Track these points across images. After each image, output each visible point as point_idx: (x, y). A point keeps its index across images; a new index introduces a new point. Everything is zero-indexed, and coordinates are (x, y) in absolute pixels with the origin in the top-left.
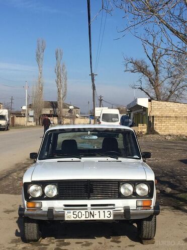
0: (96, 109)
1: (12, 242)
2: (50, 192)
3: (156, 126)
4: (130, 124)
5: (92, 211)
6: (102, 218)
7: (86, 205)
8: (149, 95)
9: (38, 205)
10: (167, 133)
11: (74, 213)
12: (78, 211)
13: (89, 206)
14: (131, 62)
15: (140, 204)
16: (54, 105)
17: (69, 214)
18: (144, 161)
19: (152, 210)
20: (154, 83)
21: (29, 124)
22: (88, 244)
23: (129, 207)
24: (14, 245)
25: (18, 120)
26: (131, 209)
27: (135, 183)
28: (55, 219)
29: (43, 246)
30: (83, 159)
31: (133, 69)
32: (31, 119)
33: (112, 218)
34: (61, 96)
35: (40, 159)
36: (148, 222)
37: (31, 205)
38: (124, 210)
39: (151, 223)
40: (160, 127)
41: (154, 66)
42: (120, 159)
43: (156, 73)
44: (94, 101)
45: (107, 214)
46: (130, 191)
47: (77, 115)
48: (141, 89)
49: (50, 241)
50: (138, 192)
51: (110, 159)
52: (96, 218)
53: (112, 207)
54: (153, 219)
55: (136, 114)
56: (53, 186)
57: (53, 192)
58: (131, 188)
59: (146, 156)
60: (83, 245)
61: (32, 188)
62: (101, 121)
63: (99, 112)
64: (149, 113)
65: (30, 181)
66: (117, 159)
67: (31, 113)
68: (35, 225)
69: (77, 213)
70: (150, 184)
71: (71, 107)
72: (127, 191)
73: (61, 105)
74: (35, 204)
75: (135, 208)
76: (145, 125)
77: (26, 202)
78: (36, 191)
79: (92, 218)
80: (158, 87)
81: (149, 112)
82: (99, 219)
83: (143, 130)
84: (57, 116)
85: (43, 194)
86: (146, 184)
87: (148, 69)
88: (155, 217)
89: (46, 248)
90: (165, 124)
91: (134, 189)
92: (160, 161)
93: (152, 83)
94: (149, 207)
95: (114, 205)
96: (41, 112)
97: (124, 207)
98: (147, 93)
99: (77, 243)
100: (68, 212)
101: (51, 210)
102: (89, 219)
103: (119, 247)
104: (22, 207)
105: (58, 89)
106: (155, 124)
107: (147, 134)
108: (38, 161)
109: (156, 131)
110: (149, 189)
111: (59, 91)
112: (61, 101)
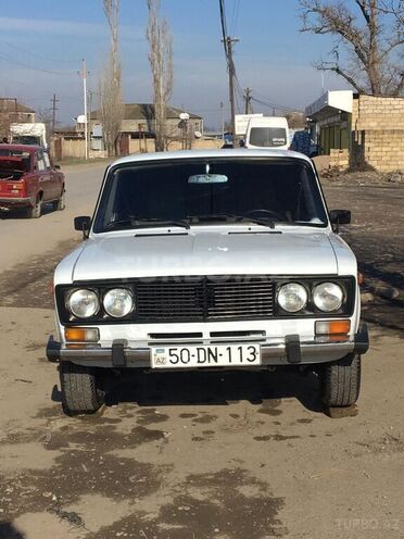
0: (238, 118)
1: (40, 415)
2: (117, 307)
3: (369, 154)
4: (313, 150)
5: (213, 348)
6: (236, 362)
7: (200, 335)
8: (354, 85)
9: (90, 336)
10: (393, 168)
11: (173, 352)
12: (180, 348)
13: (206, 336)
14: (315, 10)
15: (323, 329)
16: (148, 112)
17: (160, 355)
18: (335, 231)
19: (350, 343)
20: (366, 55)
21: (93, 155)
22: (207, 419)
23: (297, 336)
24: (44, 421)
25: (69, 147)
26: (301, 340)
27: (311, 282)
28: (129, 365)
29: (107, 424)
30: (194, 229)
31: (319, 25)
32: (98, 144)
33: (258, 362)
34: (162, 91)
35: (96, 231)
36: (341, 368)
37: (74, 335)
38: (286, 344)
39: (349, 371)
40: (379, 154)
41: (367, 17)
42: (278, 227)
43: (372, 33)
44: (232, 100)
45: (247, 354)
46: (300, 299)
47: (198, 134)
48: (337, 70)
49: (124, 411)
50: (319, 302)
51: (256, 228)
52: (223, 361)
53: (260, 336)
54: (354, 362)
55: (325, 128)
56: (122, 293)
57: (122, 306)
58: (302, 293)
59: (341, 219)
60: (196, 420)
61: (77, 297)
62: (247, 144)
63: (243, 124)
64: (353, 125)
65: (71, 282)
66: (272, 227)
67: (98, 130)
68: (87, 378)
69: (178, 353)
70: (346, 283)
71: (184, 116)
72: (292, 301)
73: (160, 112)
74: (83, 331)
75: (312, 339)
76: (346, 152)
77: (62, 328)
78: (84, 303)
79: (213, 363)
80: (376, 66)
81: (354, 121)
82: (229, 364)
83: (341, 163)
84: (153, 136)
85: (102, 310)
86: (335, 283)
87: (353, 24)
88: (359, 358)
89: (114, 428)
90: (389, 149)
91: (310, 296)
92: (377, 230)
93: (361, 57)
94: (344, 335)
95: (263, 332)
96: (117, 128)
97: (287, 337)
98: (350, 80)
99: (184, 416)
100: (157, 350)
101: (119, 346)
102: (206, 364)
103: (278, 423)
104: (56, 339)
105: (155, 76)
106: (366, 149)
107: (349, 171)
108: (92, 235)
109: (370, 163)
110: (344, 296)
111: (156, 81)
112: (162, 103)
